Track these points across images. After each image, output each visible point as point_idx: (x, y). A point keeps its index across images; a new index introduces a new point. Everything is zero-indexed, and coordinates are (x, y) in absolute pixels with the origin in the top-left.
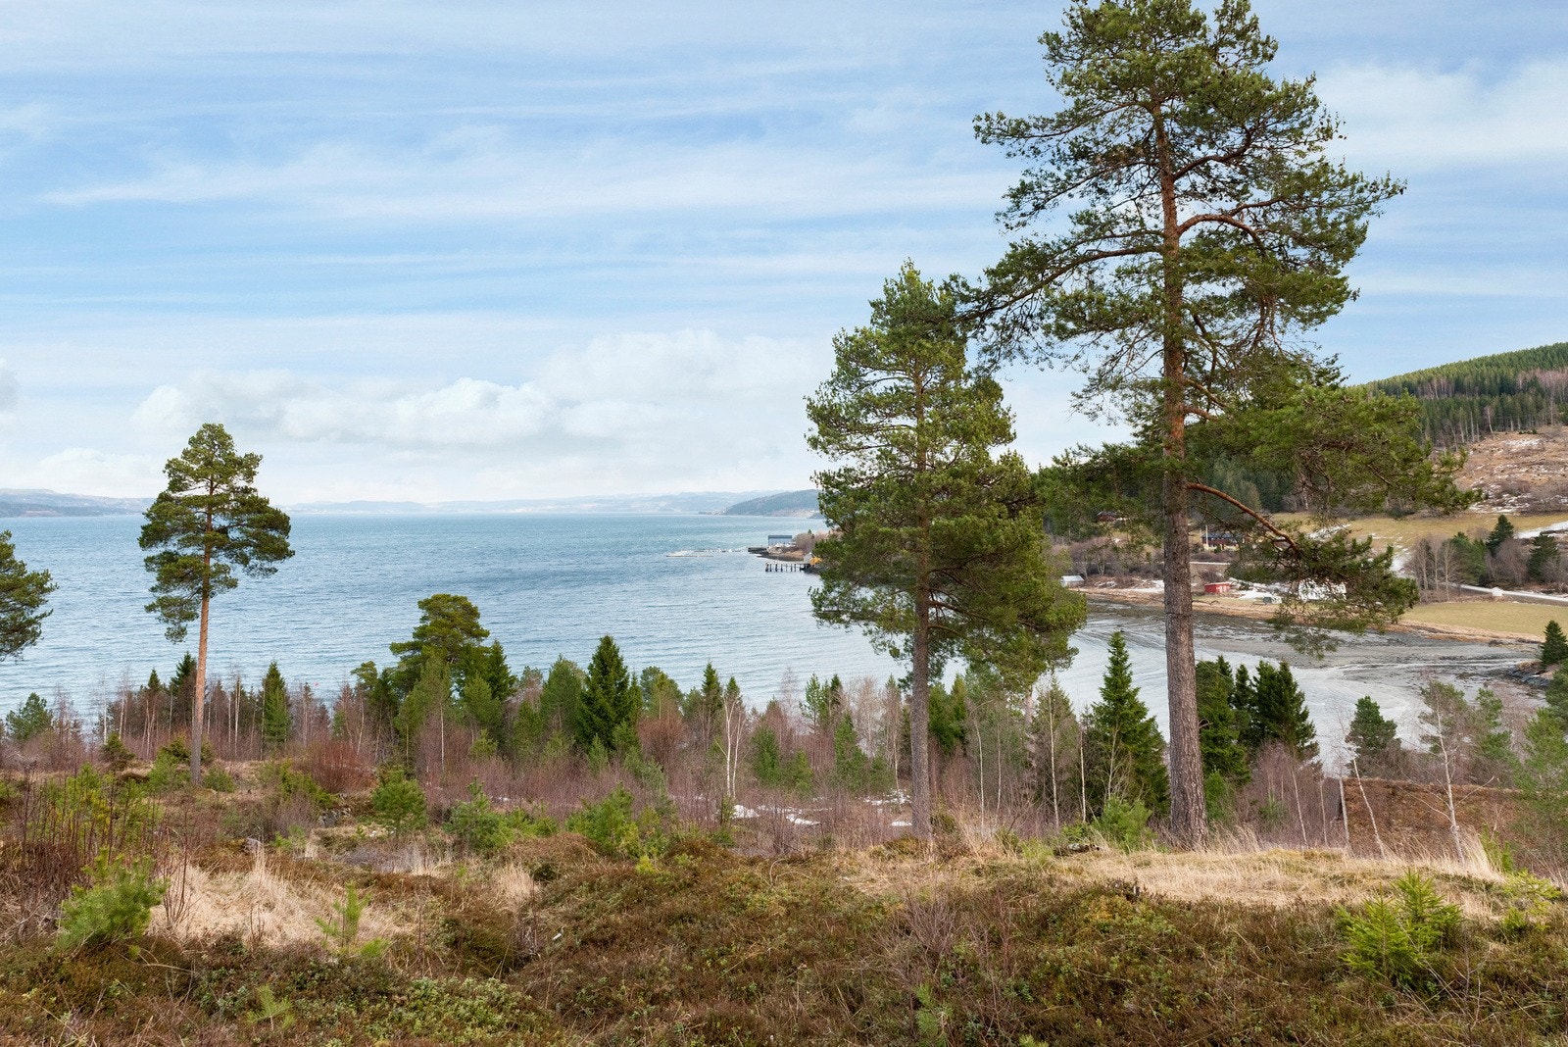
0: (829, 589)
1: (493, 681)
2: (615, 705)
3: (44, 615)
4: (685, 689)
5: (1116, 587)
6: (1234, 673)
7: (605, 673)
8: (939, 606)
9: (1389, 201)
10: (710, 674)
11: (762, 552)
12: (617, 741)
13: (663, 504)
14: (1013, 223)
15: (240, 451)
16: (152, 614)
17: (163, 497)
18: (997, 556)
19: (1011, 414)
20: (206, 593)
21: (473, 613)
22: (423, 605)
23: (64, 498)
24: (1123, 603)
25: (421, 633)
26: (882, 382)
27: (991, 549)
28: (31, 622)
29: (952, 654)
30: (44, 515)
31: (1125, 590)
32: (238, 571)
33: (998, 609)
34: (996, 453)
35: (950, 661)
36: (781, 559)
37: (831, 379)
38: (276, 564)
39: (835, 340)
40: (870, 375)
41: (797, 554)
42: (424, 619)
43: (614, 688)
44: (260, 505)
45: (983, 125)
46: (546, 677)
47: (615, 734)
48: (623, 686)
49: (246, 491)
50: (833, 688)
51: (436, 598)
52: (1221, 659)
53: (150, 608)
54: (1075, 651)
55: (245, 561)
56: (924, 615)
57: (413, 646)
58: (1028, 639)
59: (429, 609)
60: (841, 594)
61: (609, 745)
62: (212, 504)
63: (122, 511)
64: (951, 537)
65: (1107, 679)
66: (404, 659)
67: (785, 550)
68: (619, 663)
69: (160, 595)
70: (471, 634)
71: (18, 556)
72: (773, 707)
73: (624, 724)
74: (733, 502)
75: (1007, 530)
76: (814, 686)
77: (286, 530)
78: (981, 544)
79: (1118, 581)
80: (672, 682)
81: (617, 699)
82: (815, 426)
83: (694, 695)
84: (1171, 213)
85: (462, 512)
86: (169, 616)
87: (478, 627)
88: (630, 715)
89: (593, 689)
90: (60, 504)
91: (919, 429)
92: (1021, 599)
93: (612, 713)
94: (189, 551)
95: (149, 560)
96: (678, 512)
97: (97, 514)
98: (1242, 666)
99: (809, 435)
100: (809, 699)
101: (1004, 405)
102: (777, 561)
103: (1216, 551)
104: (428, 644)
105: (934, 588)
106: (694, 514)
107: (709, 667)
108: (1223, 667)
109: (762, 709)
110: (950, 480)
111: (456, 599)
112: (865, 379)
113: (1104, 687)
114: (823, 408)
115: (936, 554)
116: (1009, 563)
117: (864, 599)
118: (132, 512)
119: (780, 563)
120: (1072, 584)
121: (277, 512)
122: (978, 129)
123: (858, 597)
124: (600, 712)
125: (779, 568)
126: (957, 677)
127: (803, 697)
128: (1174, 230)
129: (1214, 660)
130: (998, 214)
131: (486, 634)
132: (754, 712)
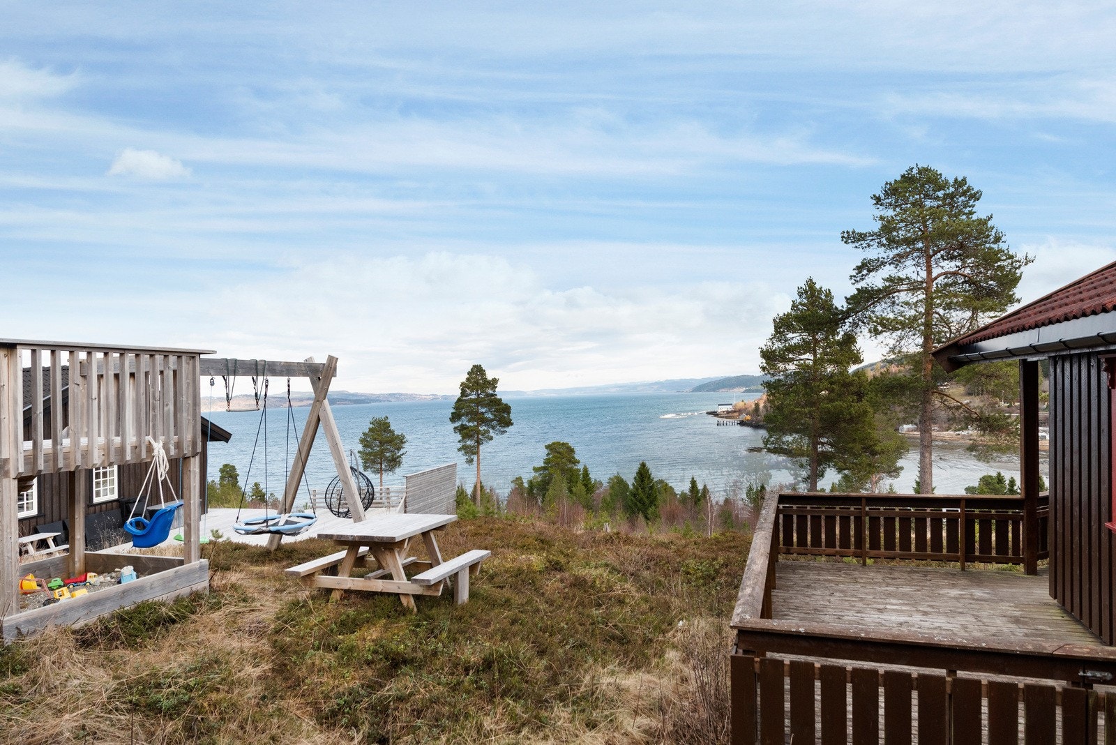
0: (771, 437)
1: (585, 485)
2: (648, 497)
3: (403, 454)
4: (678, 491)
5: (938, 431)
6: (1007, 482)
7: (643, 481)
8: (823, 444)
9: (1026, 266)
10: (693, 483)
11: (715, 414)
12: (650, 516)
13: (655, 387)
14: (858, 279)
15: (489, 377)
16: (460, 452)
17: (459, 400)
18: (851, 420)
19: (860, 351)
20: (479, 442)
21: (571, 451)
22: (547, 447)
23: (353, 395)
24: (942, 441)
25: (547, 462)
26: (795, 338)
27: (848, 417)
28: (400, 457)
29: (829, 467)
30: (346, 404)
31: (944, 433)
32: (492, 433)
33: (851, 445)
34: (852, 368)
35: (828, 469)
36: (726, 417)
37: (771, 337)
38: (506, 429)
39: (774, 320)
40: (790, 335)
41: (736, 414)
42: (548, 454)
43: (647, 489)
44: (498, 402)
45: (846, 235)
46: (605, 484)
47: (649, 512)
48: (651, 488)
49: (492, 395)
50: (761, 490)
51: (554, 444)
52: (999, 474)
53: (459, 450)
54: (902, 468)
55: (493, 428)
56: (816, 448)
57: (544, 468)
58: (866, 459)
59: (551, 450)
60: (777, 439)
61: (647, 518)
62: (478, 402)
63: (380, 401)
64: (829, 412)
65: (917, 482)
66: (540, 475)
67: (728, 412)
68: (650, 476)
69: (462, 444)
70: (570, 461)
71: (392, 427)
72: (727, 501)
73: (653, 507)
74: (696, 385)
75: (856, 407)
76: (750, 489)
77: (509, 413)
78: (843, 415)
79: (940, 427)
80: (671, 487)
81: (649, 495)
82: (764, 361)
83: (683, 494)
84: (929, 272)
85: (546, 395)
86: (466, 453)
87: (574, 458)
88: (656, 503)
89: (637, 489)
90: (351, 398)
91: (815, 361)
92: (862, 440)
93: (647, 501)
94: (471, 424)
95: (455, 428)
96: (664, 392)
97: (368, 403)
98: (1012, 478)
99: (761, 365)
100: (747, 496)
101: (858, 346)
102: (724, 419)
103: (1008, 407)
104: (551, 467)
105: (822, 436)
106: (673, 393)
107: (693, 479)
108: (1000, 479)
109: (721, 502)
110: (829, 386)
111: (563, 444)
112: (788, 336)
113: (915, 486)
114: (767, 350)
115: (821, 420)
116: (856, 424)
117: (788, 441)
118: (384, 401)
119: (725, 420)
120: (909, 430)
121: (506, 405)
122: (843, 237)
123: (784, 440)
124: (641, 501)
125: (725, 423)
126: (833, 484)
127: (744, 496)
128: (930, 280)
129: (994, 474)
130: (851, 276)
131: (579, 462)
132: (717, 503)
